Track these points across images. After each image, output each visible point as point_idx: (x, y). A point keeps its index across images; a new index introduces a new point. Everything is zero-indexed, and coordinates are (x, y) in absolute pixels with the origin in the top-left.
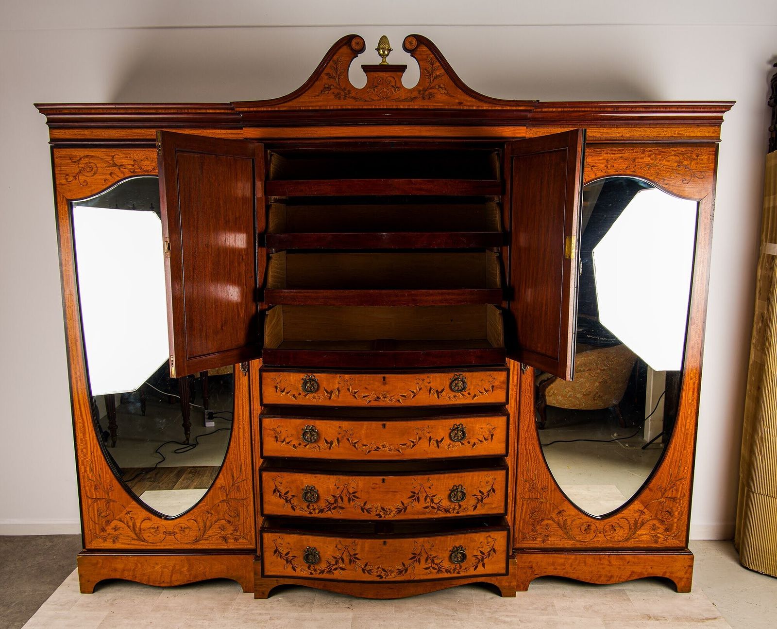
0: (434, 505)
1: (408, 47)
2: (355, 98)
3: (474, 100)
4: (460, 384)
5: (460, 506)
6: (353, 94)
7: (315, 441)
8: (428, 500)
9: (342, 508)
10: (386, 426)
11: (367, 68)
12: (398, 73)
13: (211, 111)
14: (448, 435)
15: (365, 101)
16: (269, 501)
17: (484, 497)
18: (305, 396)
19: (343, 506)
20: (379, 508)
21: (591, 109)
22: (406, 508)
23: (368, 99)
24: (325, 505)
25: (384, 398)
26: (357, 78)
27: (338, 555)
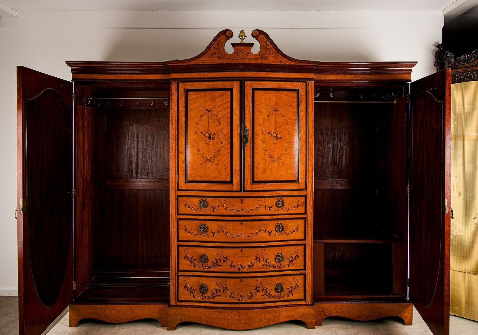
0: (267, 264)
1: (254, 35)
2: (228, 59)
3: (287, 60)
4: (281, 203)
5: (281, 264)
6: (226, 57)
7: (206, 232)
8: (264, 261)
9: (220, 265)
10: (243, 224)
11: (233, 45)
12: (250, 47)
13: (155, 66)
14: (275, 229)
15: (233, 60)
16: (182, 263)
17: (293, 260)
18: (201, 209)
19: (221, 264)
20: (239, 265)
21: (345, 66)
22: (253, 266)
23: (234, 59)
24: (211, 264)
25: (242, 210)
26: (229, 49)
27: (217, 288)
